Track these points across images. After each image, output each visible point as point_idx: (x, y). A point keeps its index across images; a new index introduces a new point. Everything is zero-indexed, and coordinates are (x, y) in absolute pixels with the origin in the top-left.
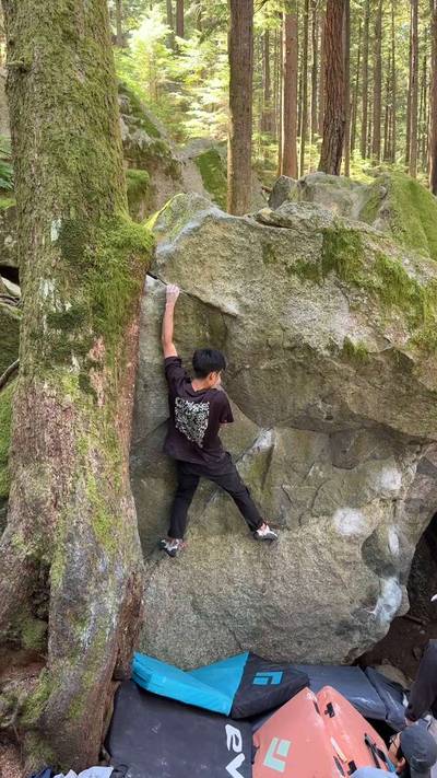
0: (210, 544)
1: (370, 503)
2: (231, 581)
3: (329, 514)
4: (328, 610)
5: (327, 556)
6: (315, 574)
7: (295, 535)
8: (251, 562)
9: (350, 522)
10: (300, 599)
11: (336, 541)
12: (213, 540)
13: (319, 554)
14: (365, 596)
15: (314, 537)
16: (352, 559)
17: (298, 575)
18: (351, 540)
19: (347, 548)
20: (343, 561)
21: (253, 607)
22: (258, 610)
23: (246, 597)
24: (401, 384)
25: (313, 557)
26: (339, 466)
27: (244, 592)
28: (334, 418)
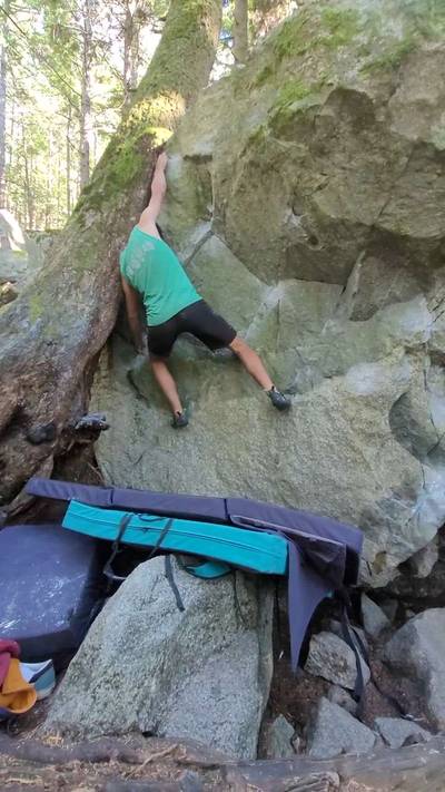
0: (228, 406)
1: (390, 354)
2: (248, 449)
3: (343, 373)
4: (349, 494)
5: (341, 423)
6: (331, 447)
7: (306, 399)
8: (264, 428)
9: (364, 379)
10: (315, 476)
11: (349, 403)
12: (230, 403)
14: (399, 484)
15: (325, 399)
16: (375, 430)
17: (310, 446)
18: (368, 401)
19: (366, 414)
20: (363, 431)
21: (269, 480)
22: (274, 484)
23: (262, 467)
24: (371, 149)
25: (326, 424)
26: (354, 318)
27: (260, 462)
28: (319, 238)
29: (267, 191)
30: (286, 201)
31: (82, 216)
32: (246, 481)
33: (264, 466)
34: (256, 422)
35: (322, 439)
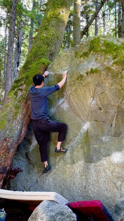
0: (67, 167)
3: (109, 155)
7: (97, 164)
8: (81, 176)
12: (68, 166)
13: (106, 173)
15: (103, 164)
17: (98, 182)
18: (118, 165)
19: (117, 170)
20: (116, 176)
21: (82, 196)
23: (79, 191)
25: (103, 174)
26: (115, 136)
27: (79, 189)
28: (102, 109)
29: (85, 91)
30: (91, 96)
31: (16, 92)
32: (73, 197)
33: (80, 191)
34: (78, 173)
35: (102, 179)
